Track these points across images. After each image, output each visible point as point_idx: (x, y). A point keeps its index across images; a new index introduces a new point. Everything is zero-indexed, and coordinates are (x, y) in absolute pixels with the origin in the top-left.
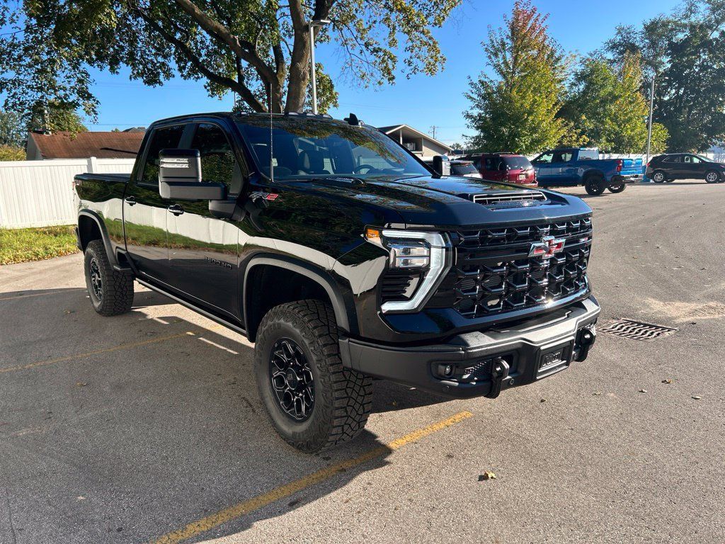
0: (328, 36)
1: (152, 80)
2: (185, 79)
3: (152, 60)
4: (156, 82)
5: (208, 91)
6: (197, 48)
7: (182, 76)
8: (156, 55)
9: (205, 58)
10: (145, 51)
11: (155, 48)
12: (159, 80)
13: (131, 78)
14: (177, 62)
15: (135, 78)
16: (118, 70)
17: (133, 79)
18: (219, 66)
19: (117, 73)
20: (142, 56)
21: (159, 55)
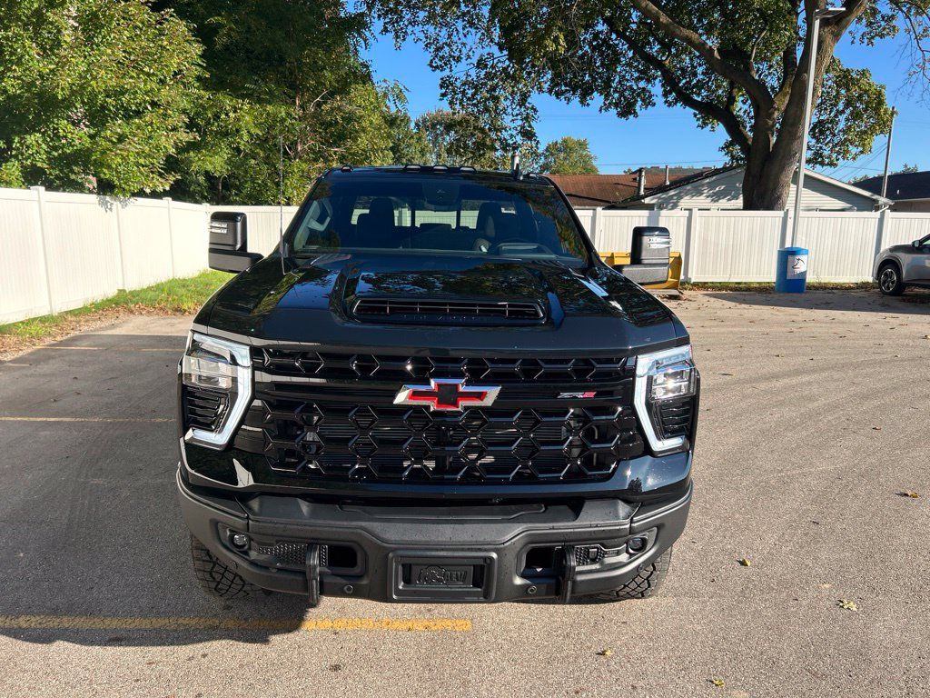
0: (894, 27)
1: (627, 110)
2: (669, 106)
3: (631, 86)
4: (631, 114)
5: (698, 119)
6: (692, 66)
7: (666, 102)
8: (638, 79)
9: (702, 77)
10: (624, 76)
11: (638, 71)
12: (635, 110)
13: (600, 110)
14: (663, 85)
15: (606, 109)
16: (590, 102)
17: (603, 111)
18: (718, 87)
19: (588, 105)
20: (620, 82)
21: (642, 79)
